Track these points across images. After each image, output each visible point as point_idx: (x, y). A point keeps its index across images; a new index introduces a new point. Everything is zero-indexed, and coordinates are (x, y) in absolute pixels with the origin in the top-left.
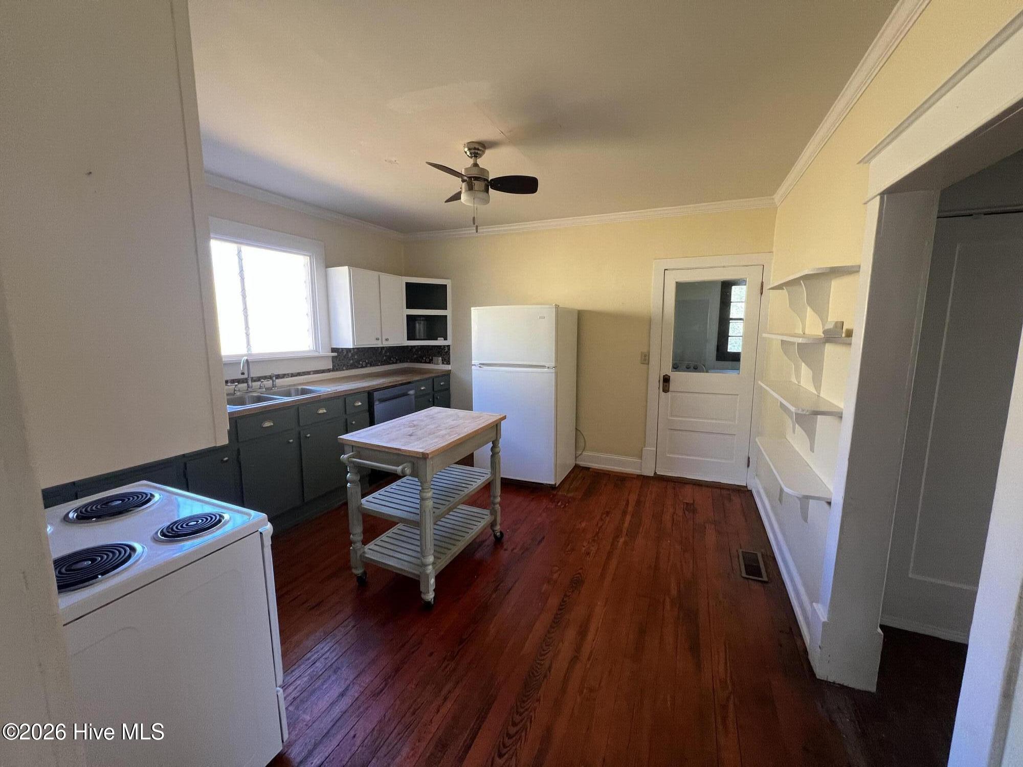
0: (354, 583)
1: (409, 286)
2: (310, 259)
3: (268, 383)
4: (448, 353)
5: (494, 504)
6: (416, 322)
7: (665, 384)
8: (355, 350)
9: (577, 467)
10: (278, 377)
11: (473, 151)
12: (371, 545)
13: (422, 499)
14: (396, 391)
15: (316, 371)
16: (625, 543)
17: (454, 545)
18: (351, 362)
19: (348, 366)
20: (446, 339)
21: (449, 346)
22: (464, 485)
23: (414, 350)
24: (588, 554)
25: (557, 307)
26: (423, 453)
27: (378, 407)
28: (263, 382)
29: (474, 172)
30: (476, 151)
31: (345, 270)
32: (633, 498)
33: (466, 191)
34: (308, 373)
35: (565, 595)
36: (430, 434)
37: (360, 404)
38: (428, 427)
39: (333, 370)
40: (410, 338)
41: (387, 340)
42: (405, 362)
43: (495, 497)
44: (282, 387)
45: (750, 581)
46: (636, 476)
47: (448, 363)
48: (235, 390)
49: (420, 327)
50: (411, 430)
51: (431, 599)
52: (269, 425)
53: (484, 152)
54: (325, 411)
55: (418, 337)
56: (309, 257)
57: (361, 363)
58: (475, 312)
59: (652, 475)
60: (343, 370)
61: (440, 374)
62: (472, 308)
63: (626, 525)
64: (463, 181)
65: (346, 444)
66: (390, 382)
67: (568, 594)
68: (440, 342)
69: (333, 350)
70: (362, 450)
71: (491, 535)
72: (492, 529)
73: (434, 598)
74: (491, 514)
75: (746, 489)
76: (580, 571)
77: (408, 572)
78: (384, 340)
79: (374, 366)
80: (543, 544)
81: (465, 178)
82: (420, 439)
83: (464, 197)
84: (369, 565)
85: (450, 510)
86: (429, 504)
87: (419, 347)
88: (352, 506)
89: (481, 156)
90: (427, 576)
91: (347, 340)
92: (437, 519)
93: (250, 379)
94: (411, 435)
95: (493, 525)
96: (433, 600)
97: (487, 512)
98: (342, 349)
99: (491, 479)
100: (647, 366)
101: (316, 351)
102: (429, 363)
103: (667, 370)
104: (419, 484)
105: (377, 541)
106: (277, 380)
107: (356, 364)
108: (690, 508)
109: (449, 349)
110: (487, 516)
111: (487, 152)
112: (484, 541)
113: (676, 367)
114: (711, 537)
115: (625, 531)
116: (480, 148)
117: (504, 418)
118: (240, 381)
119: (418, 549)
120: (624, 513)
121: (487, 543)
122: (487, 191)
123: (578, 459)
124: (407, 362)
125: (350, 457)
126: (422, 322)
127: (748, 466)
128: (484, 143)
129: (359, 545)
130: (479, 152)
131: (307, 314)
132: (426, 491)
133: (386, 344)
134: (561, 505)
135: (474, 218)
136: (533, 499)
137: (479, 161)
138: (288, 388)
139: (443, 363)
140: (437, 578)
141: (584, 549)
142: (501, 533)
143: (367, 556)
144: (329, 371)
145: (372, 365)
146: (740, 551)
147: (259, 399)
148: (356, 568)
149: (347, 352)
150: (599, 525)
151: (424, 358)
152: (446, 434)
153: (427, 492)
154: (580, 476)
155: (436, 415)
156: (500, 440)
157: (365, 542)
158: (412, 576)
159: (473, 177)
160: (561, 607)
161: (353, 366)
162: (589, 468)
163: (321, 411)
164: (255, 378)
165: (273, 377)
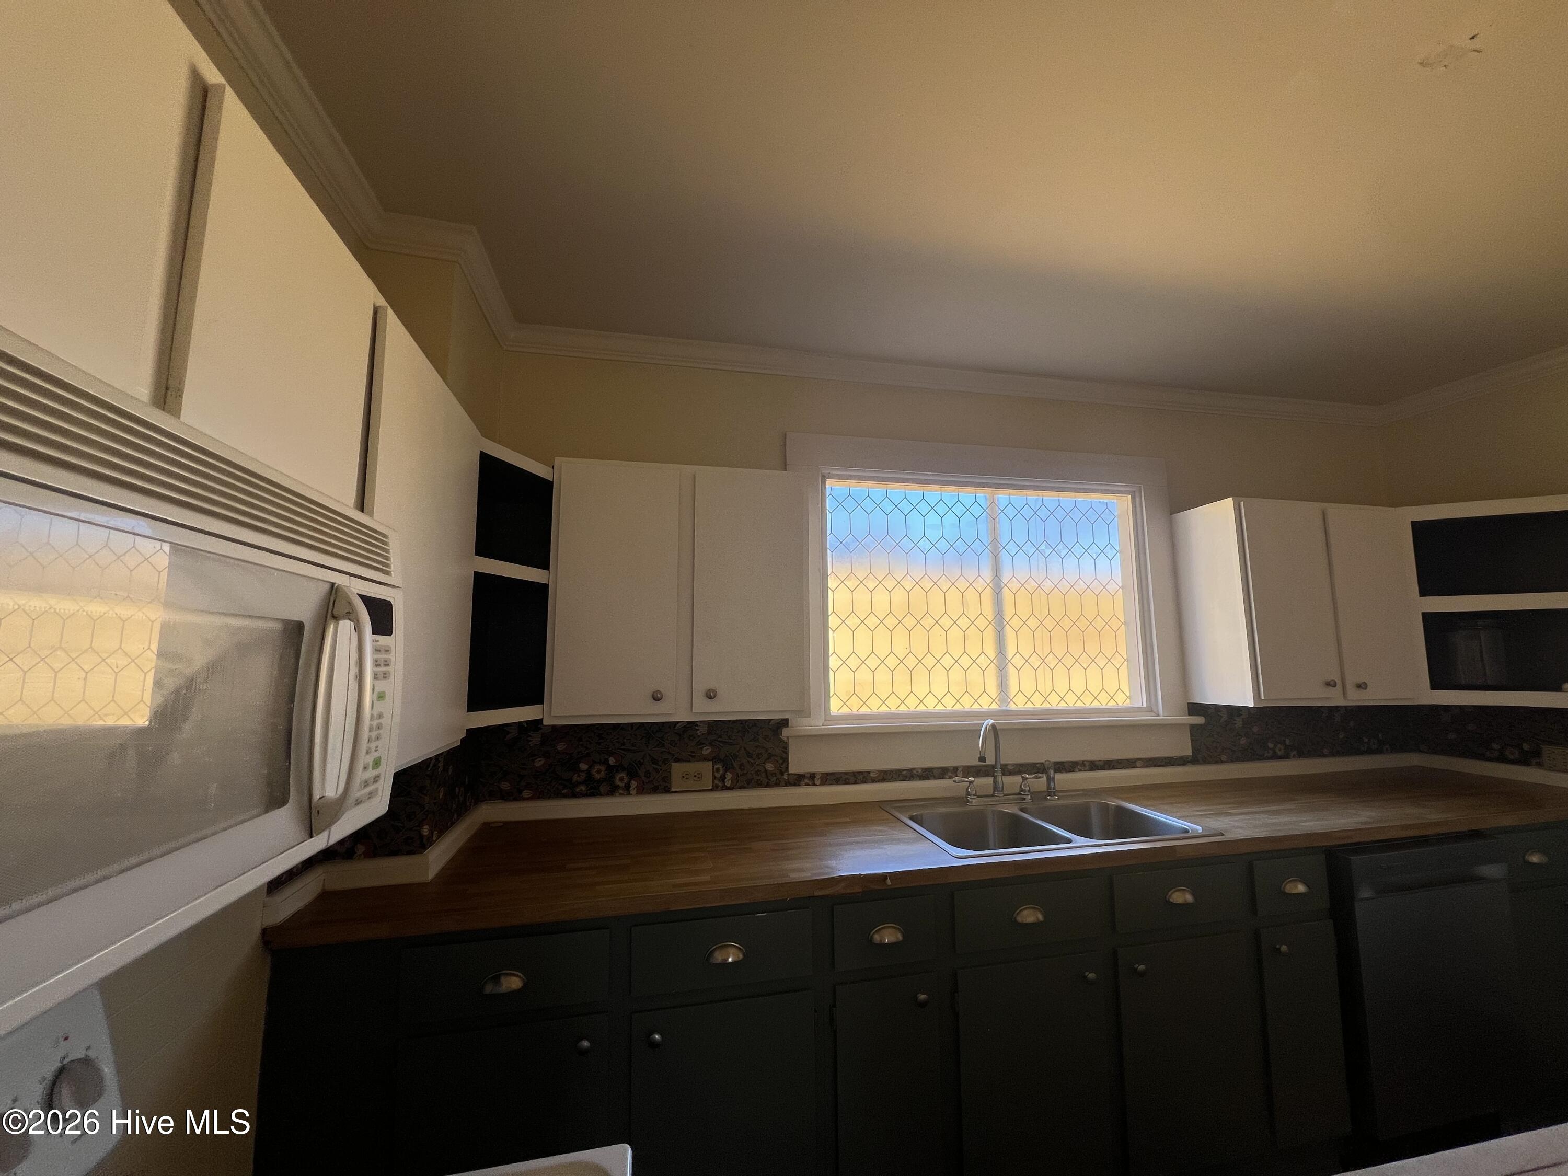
1: (1421, 530)
2: (1134, 499)
3: (1039, 783)
6: (1463, 634)
10: (1061, 767)
15: (1151, 760)
18: (1243, 741)
19: (1233, 751)
23: (1446, 718)
27: (1369, 908)
28: (1027, 778)
31: (1224, 508)
34: (1130, 764)
37: (1301, 888)
39: (1195, 760)
41: (1361, 686)
42: (1411, 751)
48: (968, 794)
49: (1475, 650)
52: (1032, 919)
55: (1466, 682)
56: (1131, 496)
57: (1271, 745)
60: (1221, 762)
68: (1567, 698)
69: (1195, 709)
87: (1469, 709)
91: (1233, 685)
93: (998, 769)
98: (1217, 708)
101: (1150, 709)
102: (1521, 762)
106: (1059, 777)
107: (1255, 748)
118: (979, 771)
126: (1479, 633)
133: (1356, 698)
138: (1083, 801)
144: (1181, 761)
145: (1302, 753)
149: (1230, 716)
163: (1178, 897)
164: (1010, 768)
165: (1049, 768)
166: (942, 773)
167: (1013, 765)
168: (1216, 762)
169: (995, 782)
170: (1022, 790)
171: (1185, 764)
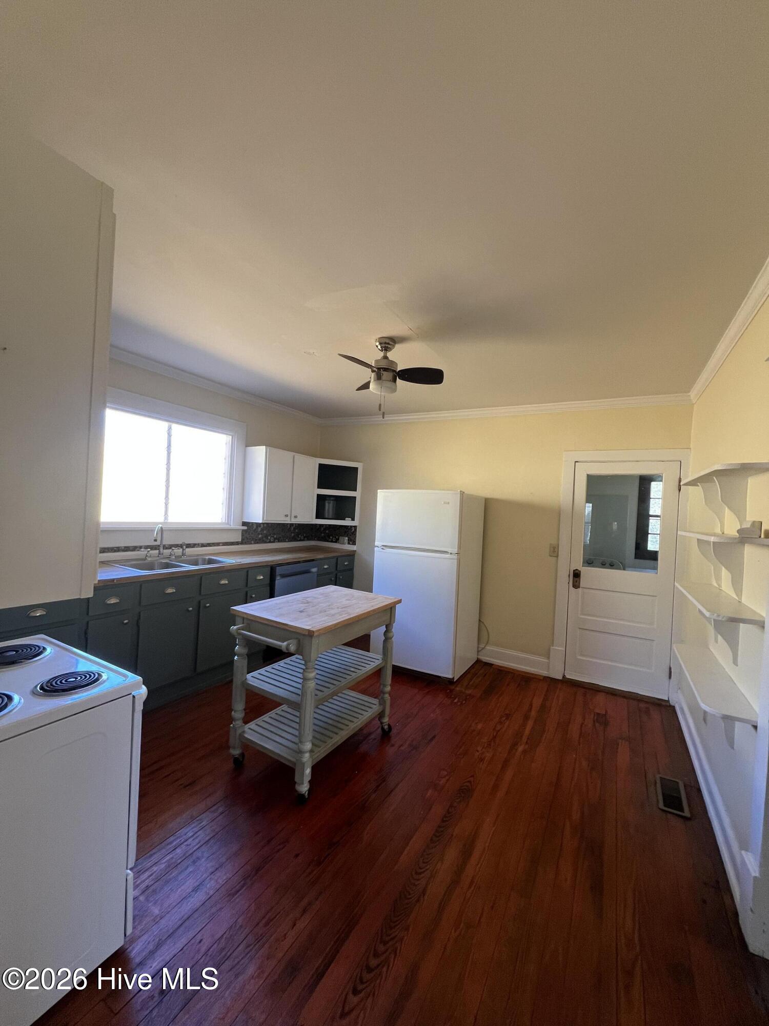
0: (231, 765)
1: (321, 467)
2: (232, 438)
3: (178, 551)
4: (354, 533)
5: (384, 693)
6: (327, 502)
7: (577, 579)
8: (265, 525)
9: (478, 661)
10: (189, 546)
11: (383, 345)
12: (252, 725)
13: (305, 679)
14: (298, 568)
15: (225, 543)
16: (524, 752)
17: (337, 734)
18: (260, 536)
19: (256, 540)
20: (353, 519)
21: (355, 527)
22: (352, 669)
23: (322, 529)
24: (482, 760)
25: (462, 493)
26: (309, 631)
27: (279, 582)
28: (173, 550)
29: (383, 364)
30: (387, 345)
31: (262, 449)
32: (537, 702)
33: (374, 380)
34: (218, 544)
35: (451, 806)
36: (321, 612)
37: (262, 577)
38: (321, 605)
39: (242, 543)
40: (318, 516)
41: (296, 517)
42: (312, 540)
43: (385, 686)
44: (190, 556)
45: (669, 816)
46: (542, 678)
47: (354, 543)
48: (147, 556)
49: (329, 507)
50: (302, 607)
51: (305, 792)
52: (171, 591)
53: (394, 346)
54: (227, 582)
55: (326, 517)
56: (231, 437)
57: (269, 538)
58: (381, 494)
59: (560, 678)
60: (251, 544)
61: (343, 554)
62: (378, 491)
63: (527, 732)
64: (373, 371)
65: (238, 616)
66: (294, 559)
67: (455, 804)
68: (347, 522)
69: (244, 524)
70: (252, 622)
71: (378, 728)
72: (379, 720)
73: (309, 790)
74: (380, 704)
75: (668, 704)
76: (472, 779)
77: (285, 758)
78: (293, 516)
79: (281, 541)
80: (433, 742)
81: (375, 369)
82: (309, 616)
83: (372, 386)
84: (247, 746)
85: (335, 694)
86: (312, 685)
87: (327, 526)
88: (237, 681)
89: (390, 349)
90: (303, 764)
91: (257, 515)
92: (319, 703)
93: (162, 546)
94: (301, 612)
95: (381, 715)
96: (307, 793)
97: (376, 701)
98: (252, 523)
99: (383, 665)
100: (556, 558)
101: (228, 524)
102: (336, 542)
103: (578, 564)
104: (303, 662)
105: (259, 721)
106: (187, 550)
107: (264, 539)
108: (602, 720)
109: (355, 530)
110: (375, 706)
111: (397, 346)
112: (370, 734)
113: (589, 562)
114: (623, 756)
115: (524, 739)
116: (391, 343)
117: (400, 601)
118: (153, 548)
119: (297, 733)
120: (526, 718)
121: (372, 736)
122: (394, 381)
123: (480, 653)
124: (315, 540)
125: (239, 629)
126: (332, 502)
127: (670, 677)
128: (395, 339)
129: (239, 723)
130: (389, 346)
131: (223, 489)
132: (310, 670)
133: (294, 521)
134: (458, 701)
135: (380, 405)
136: (428, 692)
137: (389, 354)
138: (195, 558)
139: (349, 543)
140: (314, 769)
141: (478, 754)
142: (389, 725)
143: (246, 736)
144: (237, 543)
145: (279, 540)
146: (658, 776)
147: (167, 566)
148: (234, 748)
149: (257, 527)
150: (498, 728)
151: (331, 537)
152: (336, 614)
153: (309, 672)
154: (481, 672)
155: (331, 594)
156: (394, 624)
157: (246, 721)
158: (287, 763)
159: (382, 368)
160: (445, 819)
161: (262, 541)
162: (493, 664)
163: (223, 582)
164: (167, 546)
165: (184, 546)
166: (135, 548)
167: (167, 545)
169: (159, 551)
170: (171, 554)
171: (238, 544)
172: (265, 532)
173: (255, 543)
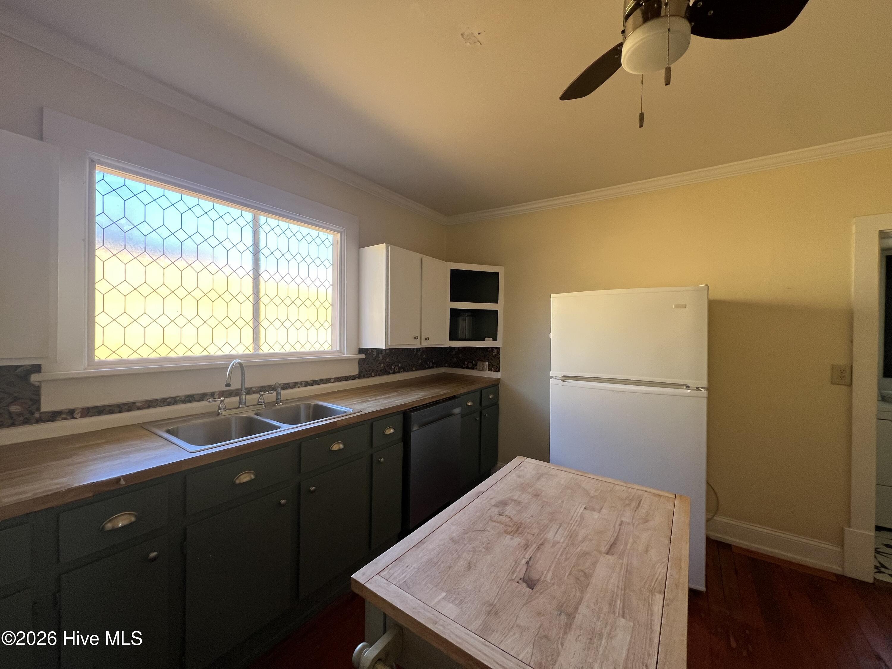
1: (453, 273)
2: (341, 236)
4: (497, 357)
6: (461, 318)
8: (387, 351)
10: (286, 386)
14: (439, 410)
15: (338, 378)
18: (382, 366)
19: (377, 371)
20: (495, 339)
21: (498, 349)
31: (382, 249)
34: (328, 381)
37: (392, 431)
39: (359, 377)
40: (451, 339)
41: (426, 339)
42: (443, 366)
44: (290, 401)
47: (497, 370)
48: (219, 408)
52: (247, 479)
54: (342, 446)
55: (460, 337)
56: (339, 234)
57: (393, 367)
60: (372, 377)
61: (486, 384)
62: (552, 295)
66: (431, 397)
68: (488, 343)
69: (362, 351)
78: (423, 338)
79: (407, 371)
91: (378, 339)
93: (243, 392)
98: (372, 350)
100: (846, 387)
101: (340, 352)
102: (472, 368)
106: (284, 392)
107: (387, 369)
109: (499, 352)
118: (228, 394)
124: (445, 366)
126: (466, 318)
133: (425, 344)
138: (296, 408)
139: (490, 370)
145: (405, 370)
149: (378, 354)
151: (465, 363)
161: (385, 372)
163: (336, 447)
165: (278, 387)
166: (202, 397)
167: (255, 388)
168: (369, 377)
169: (240, 399)
170: (259, 402)
171: (355, 379)
172: (387, 360)
173: (376, 376)
